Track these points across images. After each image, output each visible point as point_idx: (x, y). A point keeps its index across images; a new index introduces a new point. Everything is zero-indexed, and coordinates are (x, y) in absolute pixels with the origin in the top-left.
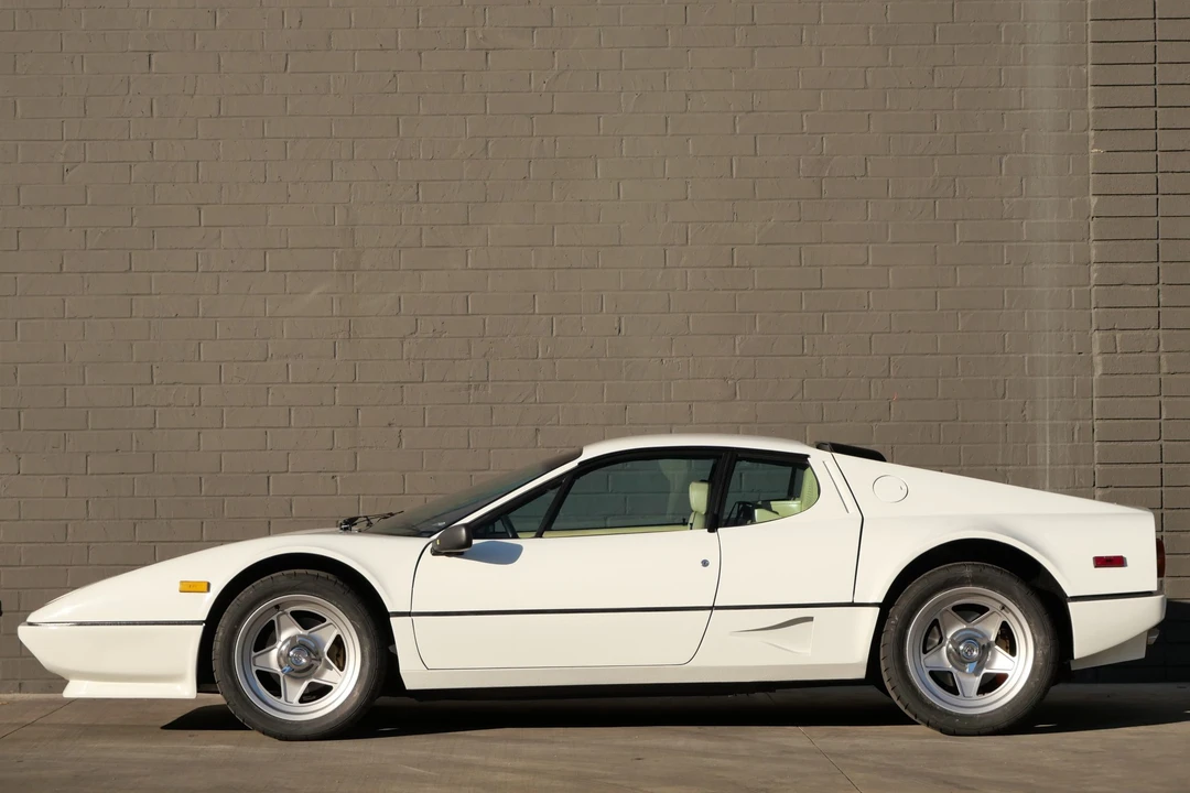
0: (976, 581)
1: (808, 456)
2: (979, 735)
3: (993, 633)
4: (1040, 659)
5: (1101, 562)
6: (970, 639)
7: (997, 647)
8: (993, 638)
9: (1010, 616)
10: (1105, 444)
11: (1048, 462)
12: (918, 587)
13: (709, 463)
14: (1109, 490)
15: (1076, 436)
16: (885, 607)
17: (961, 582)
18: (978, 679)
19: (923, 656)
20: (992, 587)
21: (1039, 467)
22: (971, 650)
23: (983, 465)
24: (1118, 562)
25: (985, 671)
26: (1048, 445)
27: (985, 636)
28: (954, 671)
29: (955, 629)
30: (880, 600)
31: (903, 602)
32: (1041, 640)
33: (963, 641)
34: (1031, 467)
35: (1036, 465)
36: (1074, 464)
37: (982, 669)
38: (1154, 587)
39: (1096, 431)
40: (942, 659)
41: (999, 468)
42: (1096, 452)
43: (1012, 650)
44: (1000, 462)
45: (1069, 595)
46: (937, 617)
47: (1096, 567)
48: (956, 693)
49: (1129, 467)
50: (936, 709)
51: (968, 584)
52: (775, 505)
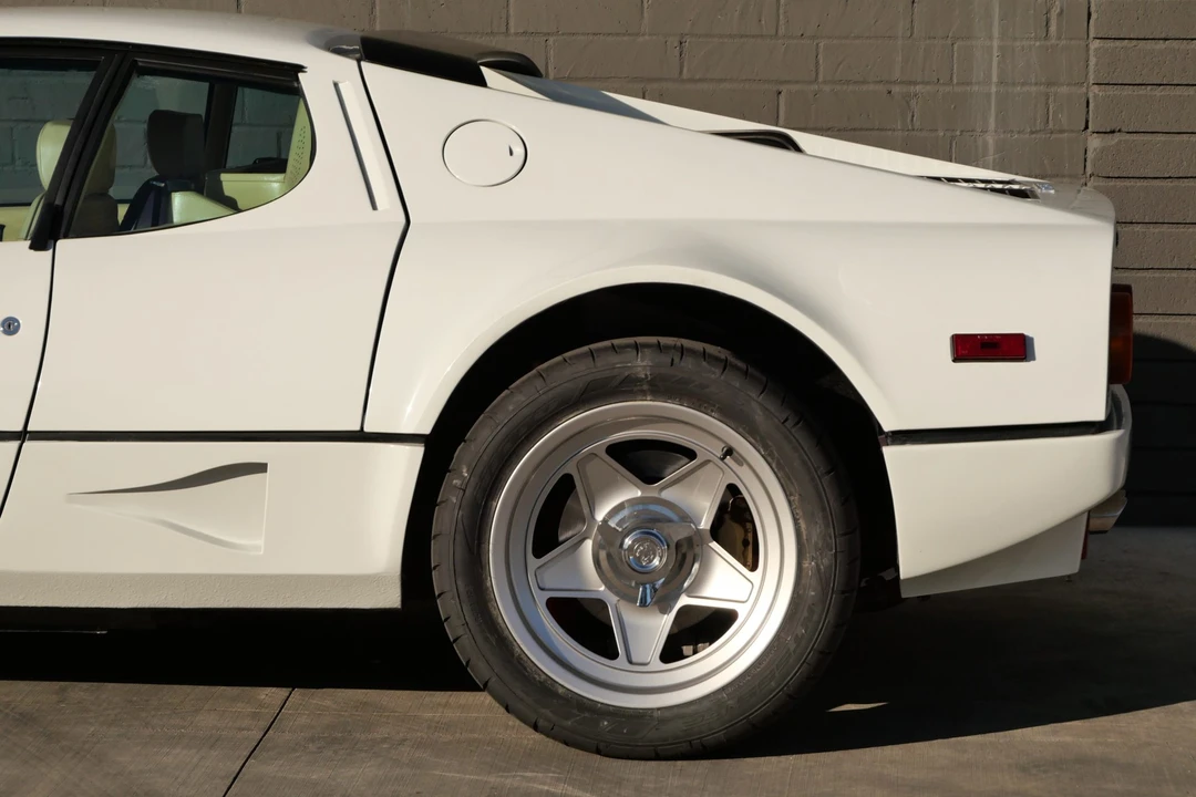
0: (661, 387)
1: (300, 68)
2: (658, 757)
3: (704, 509)
4: (811, 580)
5: (970, 348)
6: (649, 523)
7: (714, 545)
8: (705, 523)
9: (744, 472)
10: (1110, 44)
11: (995, 79)
12: (520, 398)
13: (81, 81)
14: (1117, 137)
15: (1053, 28)
16: (441, 445)
17: (624, 387)
18: (664, 623)
19: (533, 562)
20: (700, 400)
21: (976, 88)
22: (650, 553)
23: (864, 82)
24: (1013, 348)
25: (684, 601)
26: (995, 44)
27: (686, 518)
28: (611, 599)
29: (616, 500)
30: (426, 428)
31: (484, 435)
32: (816, 534)
33: (634, 530)
34: (958, 89)
35: (969, 83)
36: (1049, 84)
37: (677, 597)
38: (1099, 414)
39: (1094, 16)
40: (584, 570)
41: (896, 89)
42: (1093, 61)
43: (748, 553)
44: (897, 75)
45: (887, 427)
46: (571, 469)
47: (954, 361)
48: (611, 653)
49: (1158, 92)
50: (555, 695)
51: (642, 394)
52: (231, 183)
